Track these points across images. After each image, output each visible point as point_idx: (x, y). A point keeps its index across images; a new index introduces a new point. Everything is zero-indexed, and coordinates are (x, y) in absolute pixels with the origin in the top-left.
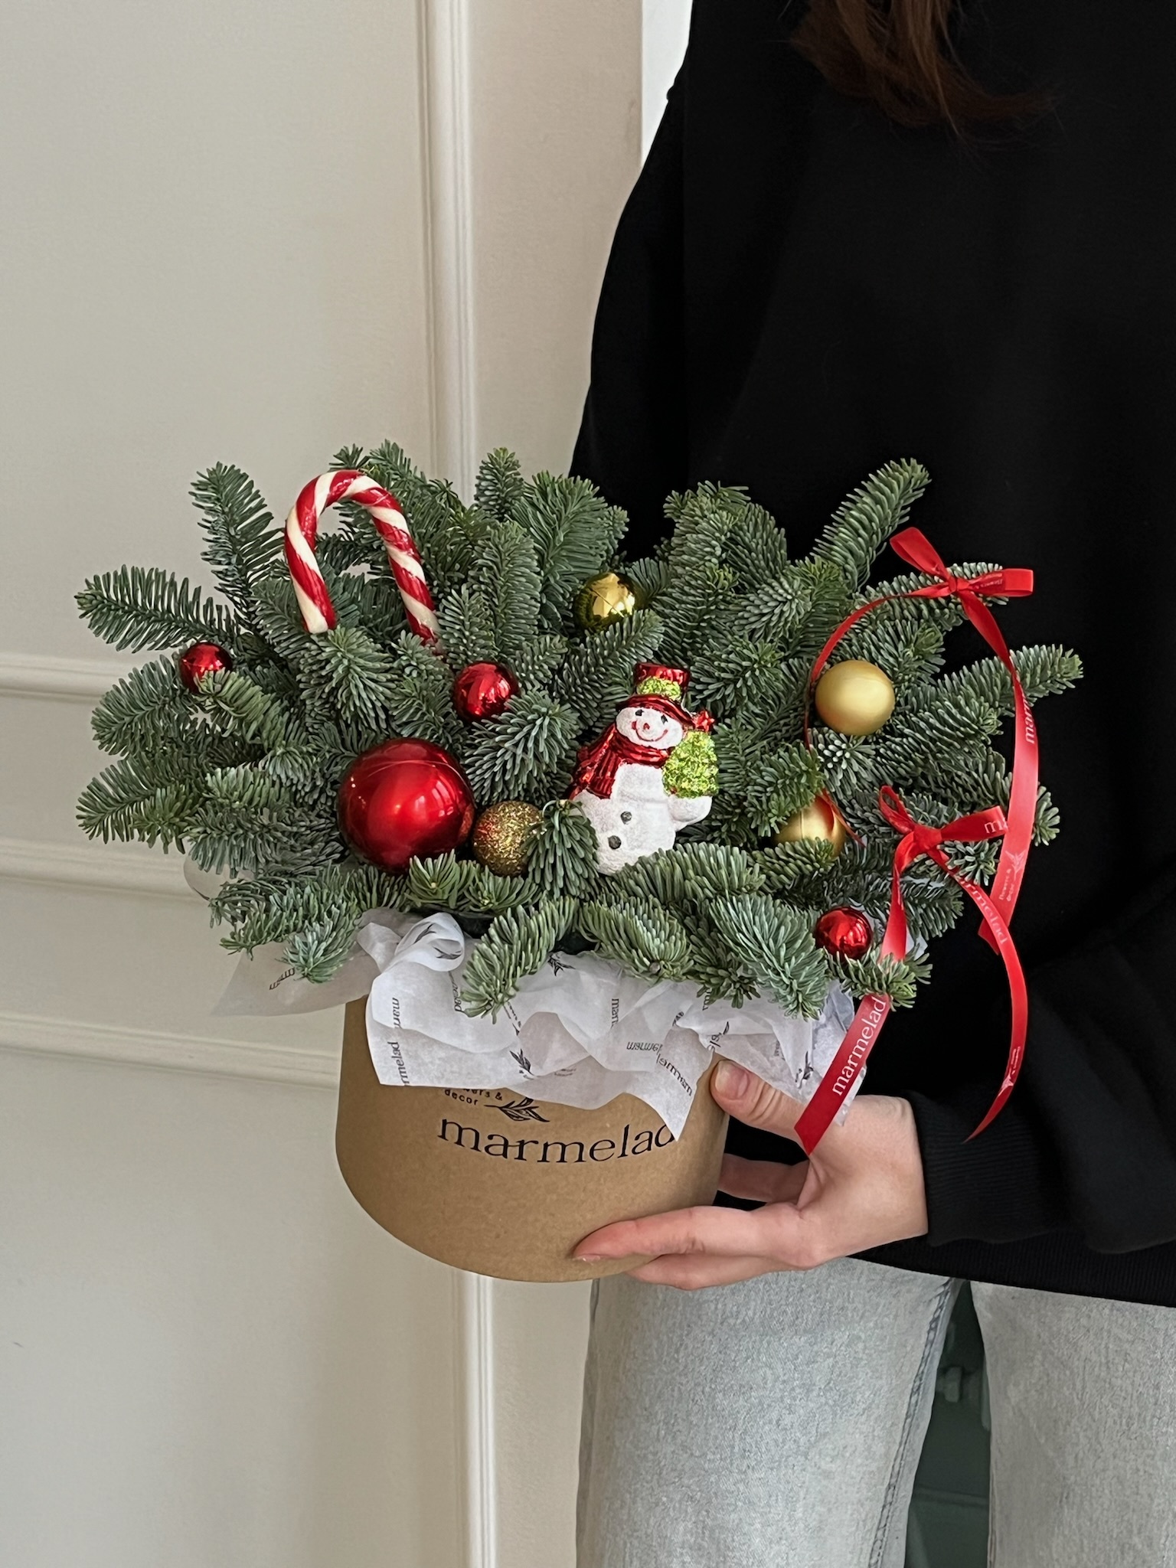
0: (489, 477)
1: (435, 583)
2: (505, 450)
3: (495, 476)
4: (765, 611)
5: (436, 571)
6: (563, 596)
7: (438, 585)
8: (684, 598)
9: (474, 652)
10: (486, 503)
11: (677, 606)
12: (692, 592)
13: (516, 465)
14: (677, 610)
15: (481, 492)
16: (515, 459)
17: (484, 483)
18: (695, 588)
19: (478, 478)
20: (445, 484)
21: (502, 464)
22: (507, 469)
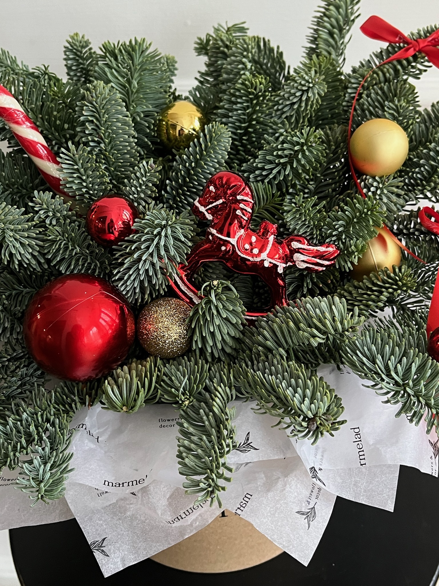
0: (71, 57)
1: (54, 143)
2: (77, 34)
3: (75, 54)
4: (295, 100)
5: (52, 134)
6: (149, 127)
7: (56, 144)
8: (234, 107)
9: (95, 190)
10: (75, 75)
11: (230, 114)
12: (239, 100)
13: (87, 43)
14: (231, 117)
15: (69, 68)
16: (86, 39)
17: (69, 62)
18: (241, 97)
19: (65, 59)
20: (44, 69)
21: (78, 44)
22: (83, 47)
